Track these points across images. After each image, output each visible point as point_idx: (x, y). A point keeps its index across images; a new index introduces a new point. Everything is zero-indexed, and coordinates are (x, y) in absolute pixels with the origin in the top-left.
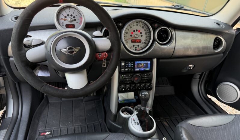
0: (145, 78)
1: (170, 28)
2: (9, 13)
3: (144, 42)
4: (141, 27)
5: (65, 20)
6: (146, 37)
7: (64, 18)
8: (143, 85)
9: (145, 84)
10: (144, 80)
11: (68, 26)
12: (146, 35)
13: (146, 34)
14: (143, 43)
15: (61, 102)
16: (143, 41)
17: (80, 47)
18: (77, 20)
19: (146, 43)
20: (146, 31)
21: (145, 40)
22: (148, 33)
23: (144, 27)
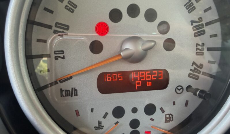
3: (187, 81)
12: (199, 40)
14: (179, 89)
19: (203, 94)
20: (195, 16)
22: (208, 24)
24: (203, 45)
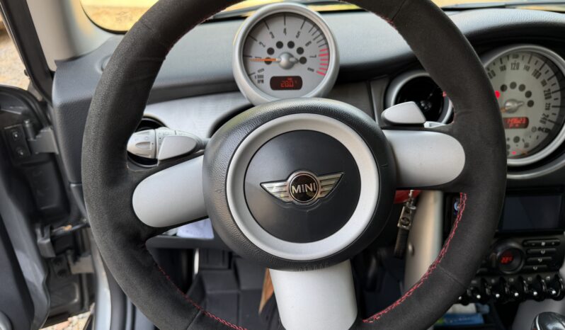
0: (540, 255)
2: (96, 48)
3: (540, 125)
4: (531, 71)
5: (268, 62)
6: (547, 109)
7: (265, 55)
8: (530, 279)
9: (535, 275)
10: (537, 263)
11: (278, 83)
12: (548, 101)
13: (548, 95)
14: (534, 129)
15: (238, 296)
16: (535, 122)
17: (339, 175)
18: (309, 60)
19: (547, 130)
20: (546, 88)
21: (544, 120)
22: (553, 92)
23: (540, 74)
24: (550, 104)
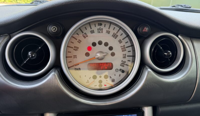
1: (179, 36)
4: (111, 34)
6: (124, 57)
12: (124, 53)
13: (124, 49)
14: (117, 70)
16: (117, 64)
21: (123, 64)
22: (127, 47)
23: (117, 36)
24: (125, 54)
